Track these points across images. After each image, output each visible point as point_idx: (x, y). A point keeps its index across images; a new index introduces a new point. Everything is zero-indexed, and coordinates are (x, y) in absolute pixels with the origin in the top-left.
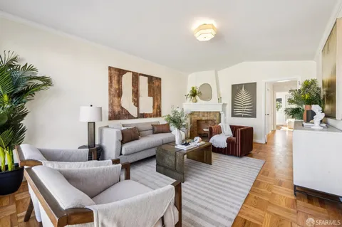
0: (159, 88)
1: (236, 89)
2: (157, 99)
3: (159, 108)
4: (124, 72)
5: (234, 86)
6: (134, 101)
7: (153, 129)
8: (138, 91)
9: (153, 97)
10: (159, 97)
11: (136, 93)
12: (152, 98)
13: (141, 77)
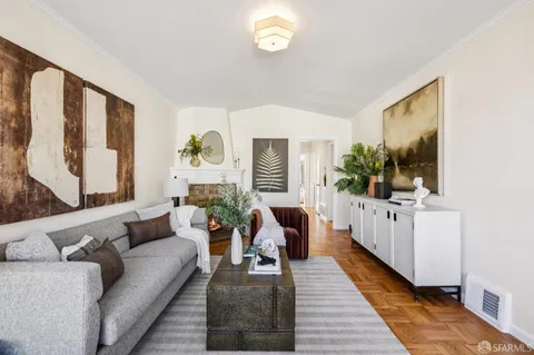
0: (130, 128)
1: (259, 146)
2: (127, 157)
3: (130, 178)
4: (40, 64)
5: (256, 141)
6: (68, 158)
7: (130, 234)
8: (80, 129)
9: (118, 149)
10: (129, 151)
11: (74, 137)
12: (115, 152)
13: (88, 92)
